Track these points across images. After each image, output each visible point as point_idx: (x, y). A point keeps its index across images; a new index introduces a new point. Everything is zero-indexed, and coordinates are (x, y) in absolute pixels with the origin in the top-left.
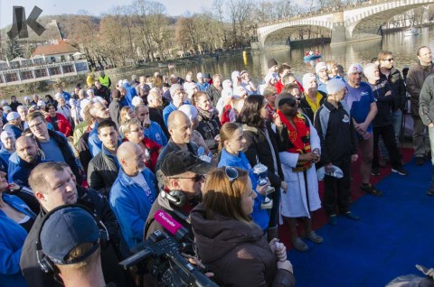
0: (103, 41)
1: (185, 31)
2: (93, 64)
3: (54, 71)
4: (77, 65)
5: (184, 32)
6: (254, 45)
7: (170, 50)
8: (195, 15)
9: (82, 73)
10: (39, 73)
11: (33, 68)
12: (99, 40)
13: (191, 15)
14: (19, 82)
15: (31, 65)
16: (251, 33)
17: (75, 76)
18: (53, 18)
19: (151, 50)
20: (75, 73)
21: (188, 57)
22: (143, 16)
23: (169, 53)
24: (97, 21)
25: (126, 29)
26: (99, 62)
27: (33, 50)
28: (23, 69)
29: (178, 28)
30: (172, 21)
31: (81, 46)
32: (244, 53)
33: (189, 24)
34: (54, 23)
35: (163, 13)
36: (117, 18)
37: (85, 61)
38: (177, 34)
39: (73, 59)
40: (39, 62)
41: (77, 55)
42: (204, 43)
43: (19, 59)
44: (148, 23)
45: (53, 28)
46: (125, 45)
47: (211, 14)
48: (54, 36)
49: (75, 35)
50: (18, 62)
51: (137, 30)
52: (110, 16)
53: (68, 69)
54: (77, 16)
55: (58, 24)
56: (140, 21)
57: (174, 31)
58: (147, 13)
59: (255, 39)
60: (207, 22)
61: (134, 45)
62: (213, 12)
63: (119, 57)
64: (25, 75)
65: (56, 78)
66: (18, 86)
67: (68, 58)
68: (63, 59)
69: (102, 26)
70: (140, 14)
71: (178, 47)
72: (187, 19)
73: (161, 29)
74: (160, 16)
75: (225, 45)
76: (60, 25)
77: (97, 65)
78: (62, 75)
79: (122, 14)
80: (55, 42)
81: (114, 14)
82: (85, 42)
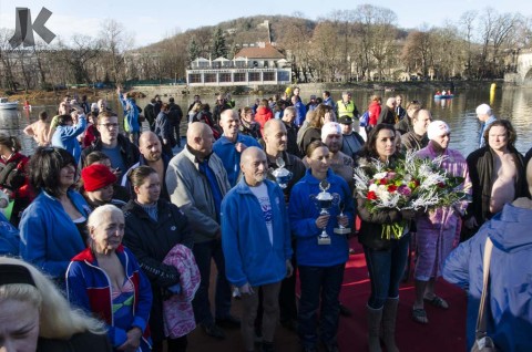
0: (314, 50)
1: (416, 48)
2: (298, 75)
3: (254, 77)
4: (279, 73)
5: (414, 50)
6: (508, 78)
7: (392, 70)
8: (433, 30)
9: (283, 83)
10: (239, 77)
11: (233, 71)
12: (310, 47)
13: (428, 29)
14: (217, 84)
15: (233, 67)
16: (508, 61)
17: (275, 86)
18: (266, 18)
19: (370, 66)
20: (275, 82)
21: (413, 82)
22: (368, 25)
23: (389, 73)
24: (311, 25)
25: (343, 39)
26: (305, 75)
27: (237, 51)
28: (223, 70)
29: (408, 43)
30: (402, 34)
31: (289, 53)
32: (493, 86)
33: (423, 39)
34: (266, 24)
35: (393, 23)
36: (335, 24)
37: (290, 70)
38: (405, 51)
39: (276, 66)
40: (240, 64)
41: (282, 62)
42: (437, 66)
43: (222, 59)
44: (371, 34)
45: (264, 29)
46: (339, 57)
47: (456, 30)
48: (263, 39)
49: (285, 40)
50: (220, 63)
51: (357, 41)
52: (328, 22)
53: (268, 76)
54: (291, 19)
55: (270, 25)
56: (362, 30)
57: (402, 47)
58: (373, 21)
59: (513, 69)
60: (447, 40)
61: (349, 58)
62: (460, 28)
63: (327, 70)
64: (225, 77)
65: (254, 85)
66: (214, 88)
67: (271, 63)
68: (266, 64)
69: (316, 32)
70: (364, 21)
71: (403, 68)
72: (422, 34)
73: (386, 43)
74: (388, 27)
75: (466, 73)
76: (273, 27)
77: (303, 78)
78: (261, 83)
79: (342, 20)
80: (262, 45)
81: (332, 19)
82: (293, 48)
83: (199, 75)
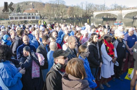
0: (45, 11)
1: (71, 11)
2: (41, 17)
3: (29, 18)
4: (36, 17)
5: (70, 11)
6: (92, 18)
7: (65, 16)
8: (74, 6)
9: (37, 19)
10: (25, 18)
11: (23, 16)
12: (44, 10)
13: (73, 6)
14: (18, 20)
15: (23, 15)
16: (91, 14)
17: (35, 20)
18: (31, 2)
19: (59, 15)
20: (35, 19)
21: (71, 19)
22: (59, 5)
23: (64, 16)
24: (44, 4)
25: (52, 8)
26: (43, 17)
27: (24, 11)
28: (20, 16)
29: (69, 9)
30: (67, 7)
31: (38, 11)
32: (88, 20)
33: (72, 9)
34: (31, 3)
35: (65, 4)
36: (50, 4)
37: (39, 16)
38: (68, 11)
39: (35, 15)
40: (25, 14)
41: (37, 14)
42: (76, 15)
43: (19, 13)
44: (59, 7)
45: (31, 5)
46: (52, 13)
47: (79, 6)
48: (31, 8)
49: (37, 8)
50: (19, 14)
51: (56, 8)
52: (48, 3)
53: (33, 18)
54: (38, 2)
55: (32, 4)
56: (57, 6)
57: (67, 10)
58: (60, 4)
59: (92, 16)
60: (78, 9)
61: (54, 13)
62: (80, 6)
63: (49, 16)
64: (21, 18)
65: (30, 20)
66: (18, 21)
67: (34, 14)
68: (32, 14)
69: (45, 6)
70: (58, 4)
71: (68, 15)
72: (72, 7)
73: (63, 9)
74: (64, 5)
75: (82, 16)
76: (33, 5)
77: (42, 18)
78: (31, 19)
79: (52, 3)
80: (31, 9)
81: (50, 3)
82: (39, 10)
83: (13, 18)
